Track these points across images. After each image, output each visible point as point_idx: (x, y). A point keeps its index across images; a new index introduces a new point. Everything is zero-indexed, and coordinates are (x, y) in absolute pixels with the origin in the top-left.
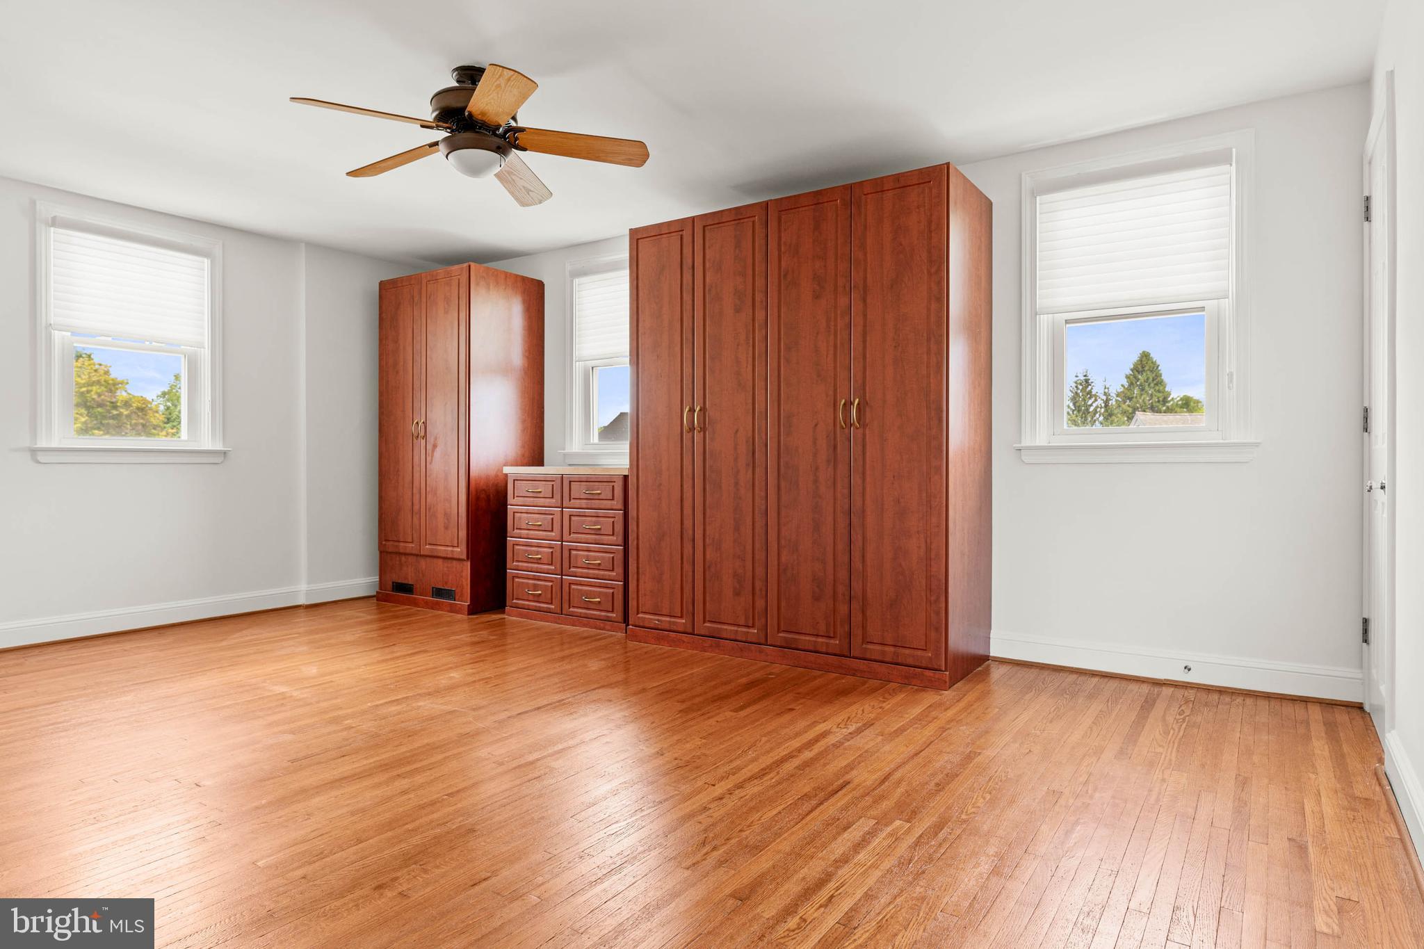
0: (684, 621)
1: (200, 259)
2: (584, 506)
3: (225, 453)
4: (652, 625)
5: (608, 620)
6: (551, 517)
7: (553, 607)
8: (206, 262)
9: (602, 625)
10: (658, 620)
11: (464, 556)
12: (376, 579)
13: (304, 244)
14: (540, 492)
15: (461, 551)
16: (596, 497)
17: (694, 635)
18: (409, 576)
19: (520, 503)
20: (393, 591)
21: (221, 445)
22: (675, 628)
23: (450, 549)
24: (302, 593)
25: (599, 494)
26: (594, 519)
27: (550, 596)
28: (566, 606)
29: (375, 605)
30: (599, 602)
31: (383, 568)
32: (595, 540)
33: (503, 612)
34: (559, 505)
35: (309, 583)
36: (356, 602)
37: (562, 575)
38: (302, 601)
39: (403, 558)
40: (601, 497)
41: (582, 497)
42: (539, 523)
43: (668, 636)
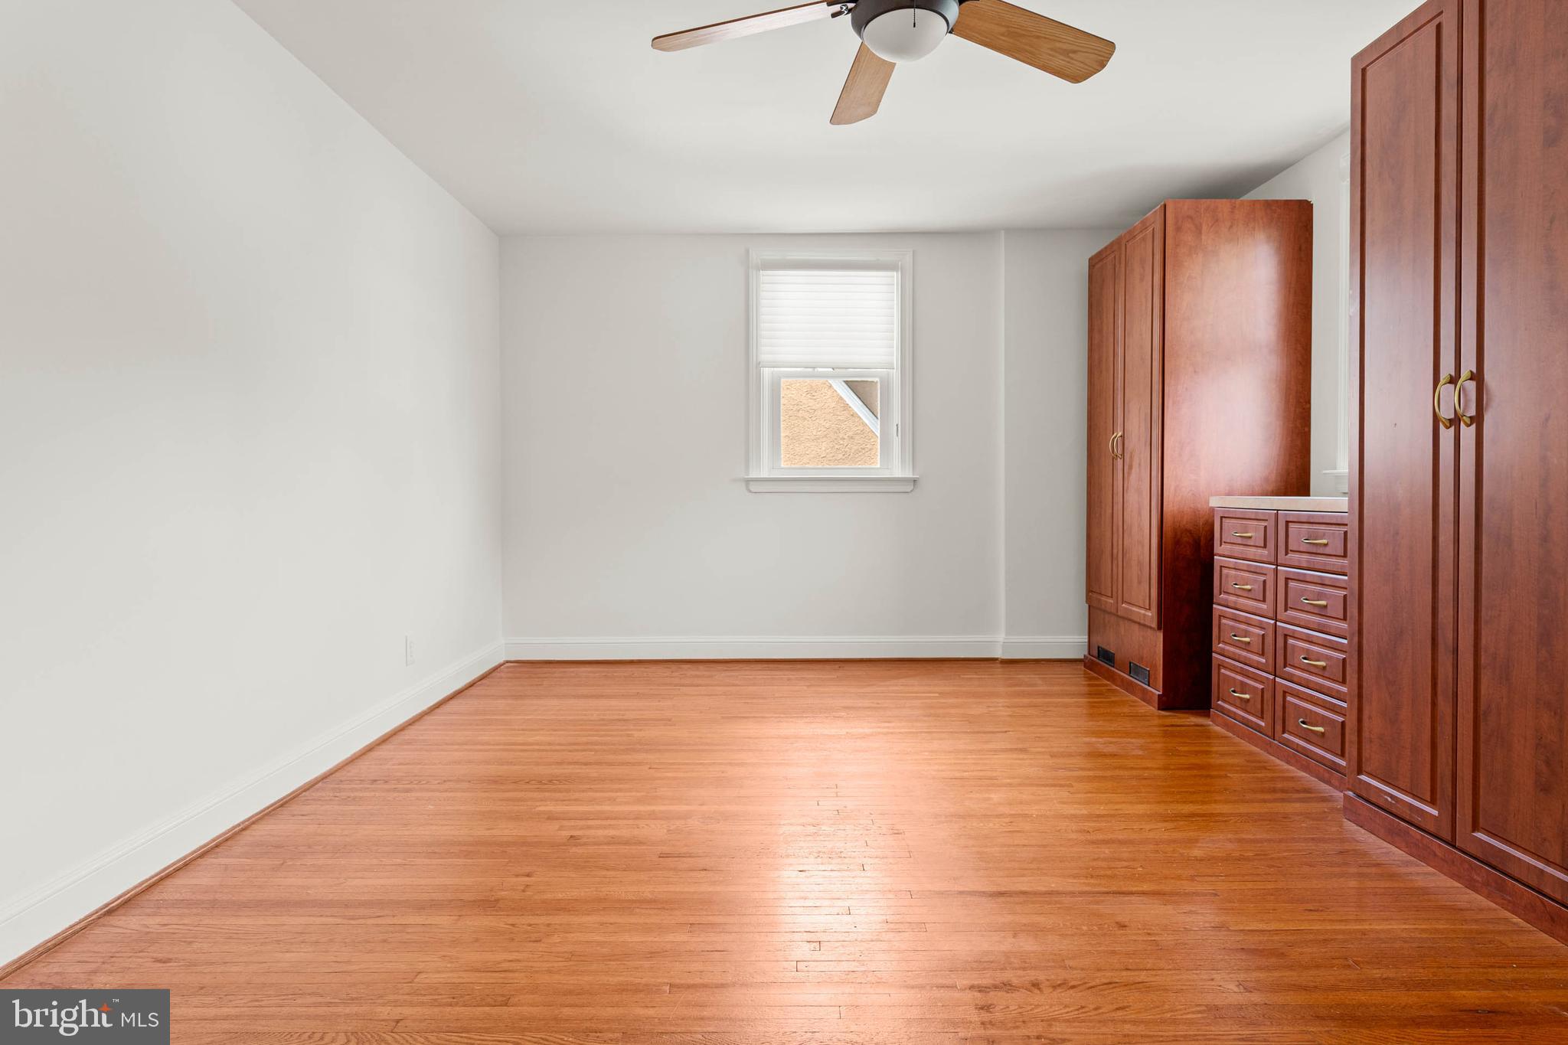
0: (1435, 813)
1: (889, 273)
2: (1304, 565)
3: (915, 481)
4: (1381, 803)
5: (1335, 767)
6: (1263, 578)
7: (1263, 724)
8: (894, 276)
9: (1327, 775)
10: (1392, 796)
11: (1154, 625)
12: (1085, 638)
13: (1003, 232)
14: (1250, 537)
15: (1150, 615)
16: (1321, 550)
17: (1454, 846)
18: (1111, 644)
19: (1226, 553)
20: (1098, 657)
21: (911, 474)
22: (1418, 819)
23: (1143, 612)
24: (999, 643)
25: (1326, 545)
26: (1318, 588)
27: (1259, 706)
28: (1279, 728)
29: (1082, 673)
30: (1323, 734)
31: (1093, 627)
32: (1319, 624)
33: (1208, 715)
34: (1272, 559)
35: (1007, 634)
36: (1064, 665)
37: (1276, 676)
38: (999, 654)
39: (1107, 616)
40: (1327, 551)
41: (1301, 550)
42: (1248, 587)
43: (1407, 833)
